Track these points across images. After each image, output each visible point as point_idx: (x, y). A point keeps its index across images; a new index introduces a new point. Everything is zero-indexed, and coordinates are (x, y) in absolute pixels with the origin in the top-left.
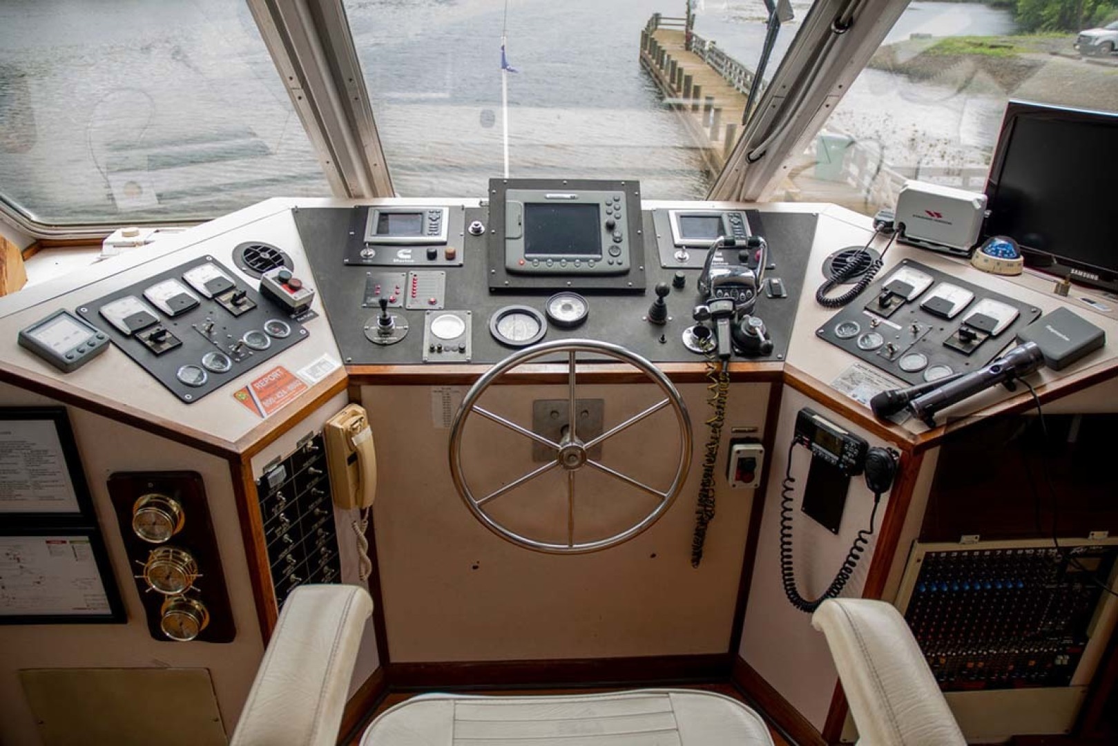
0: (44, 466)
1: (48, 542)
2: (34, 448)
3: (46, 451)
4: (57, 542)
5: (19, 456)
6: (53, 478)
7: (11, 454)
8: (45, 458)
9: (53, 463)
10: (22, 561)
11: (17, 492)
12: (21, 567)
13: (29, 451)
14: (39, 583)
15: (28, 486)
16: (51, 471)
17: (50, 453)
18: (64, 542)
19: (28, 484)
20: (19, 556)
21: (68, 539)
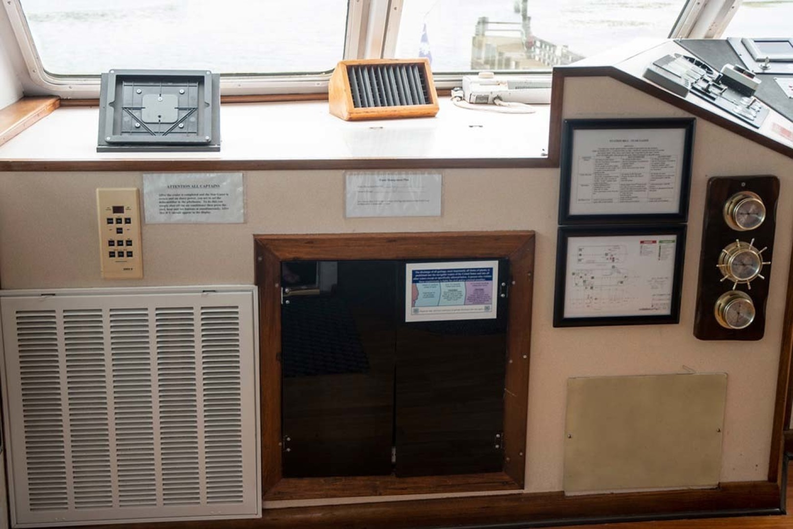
0: (664, 170)
1: (642, 242)
2: (661, 153)
3: (669, 156)
4: (648, 242)
5: (647, 161)
6: (667, 181)
7: (643, 159)
8: (667, 163)
9: (672, 167)
10: (616, 261)
11: (635, 194)
12: (613, 267)
13: (657, 157)
14: (622, 282)
15: (645, 189)
16: (667, 174)
17: (671, 159)
18: (654, 242)
19: (646, 186)
20: (614, 256)
21: (658, 238)
